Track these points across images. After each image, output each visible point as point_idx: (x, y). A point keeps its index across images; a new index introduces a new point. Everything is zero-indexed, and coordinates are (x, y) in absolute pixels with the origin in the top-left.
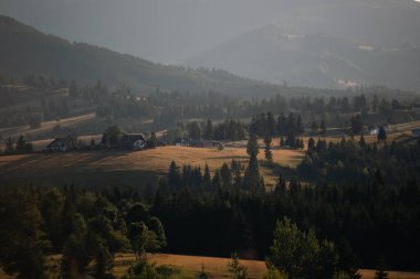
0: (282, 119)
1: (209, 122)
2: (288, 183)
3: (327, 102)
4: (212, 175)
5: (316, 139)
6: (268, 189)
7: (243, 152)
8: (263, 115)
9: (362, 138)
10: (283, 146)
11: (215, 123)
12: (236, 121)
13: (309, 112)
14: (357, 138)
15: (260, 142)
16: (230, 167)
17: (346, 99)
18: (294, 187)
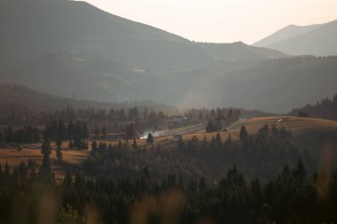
0: (71, 125)
1: (10, 128)
2: (74, 177)
3: (107, 113)
4: (11, 172)
5: (98, 142)
6: (58, 182)
7: (38, 152)
8: (55, 122)
9: (135, 142)
10: (71, 147)
11: (15, 129)
12: (33, 127)
13: (93, 120)
14: (131, 142)
15: (53, 144)
16: (26, 164)
17: (122, 110)
18: (78, 180)
